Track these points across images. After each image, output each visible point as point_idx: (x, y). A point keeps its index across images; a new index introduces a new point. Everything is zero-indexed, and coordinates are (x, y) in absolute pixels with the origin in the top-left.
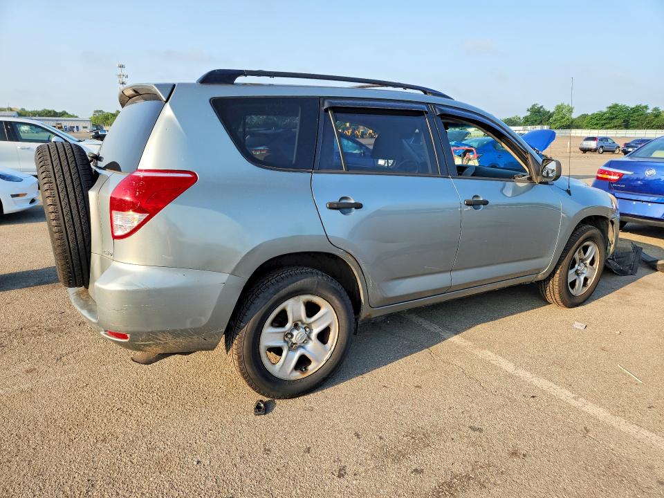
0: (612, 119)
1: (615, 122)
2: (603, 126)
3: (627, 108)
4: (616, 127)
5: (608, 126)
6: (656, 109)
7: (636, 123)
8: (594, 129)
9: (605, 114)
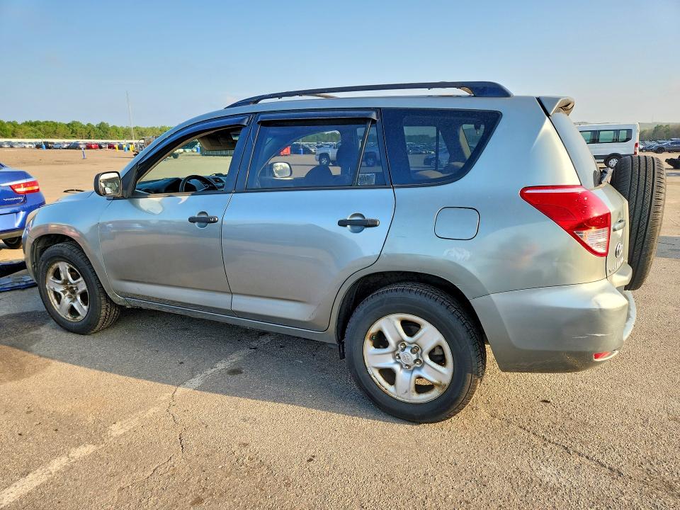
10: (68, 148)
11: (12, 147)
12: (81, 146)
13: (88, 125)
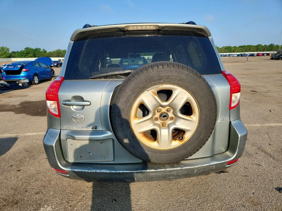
0: (28, 53)
1: (30, 55)
2: (25, 57)
3: (32, 49)
4: (30, 57)
5: (27, 56)
6: (44, 50)
7: (38, 55)
8: (21, 58)
9: (24, 51)
10: (249, 56)
11: (229, 56)
12: (255, 55)
13: (265, 45)
